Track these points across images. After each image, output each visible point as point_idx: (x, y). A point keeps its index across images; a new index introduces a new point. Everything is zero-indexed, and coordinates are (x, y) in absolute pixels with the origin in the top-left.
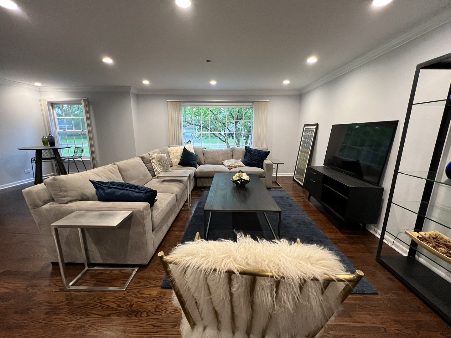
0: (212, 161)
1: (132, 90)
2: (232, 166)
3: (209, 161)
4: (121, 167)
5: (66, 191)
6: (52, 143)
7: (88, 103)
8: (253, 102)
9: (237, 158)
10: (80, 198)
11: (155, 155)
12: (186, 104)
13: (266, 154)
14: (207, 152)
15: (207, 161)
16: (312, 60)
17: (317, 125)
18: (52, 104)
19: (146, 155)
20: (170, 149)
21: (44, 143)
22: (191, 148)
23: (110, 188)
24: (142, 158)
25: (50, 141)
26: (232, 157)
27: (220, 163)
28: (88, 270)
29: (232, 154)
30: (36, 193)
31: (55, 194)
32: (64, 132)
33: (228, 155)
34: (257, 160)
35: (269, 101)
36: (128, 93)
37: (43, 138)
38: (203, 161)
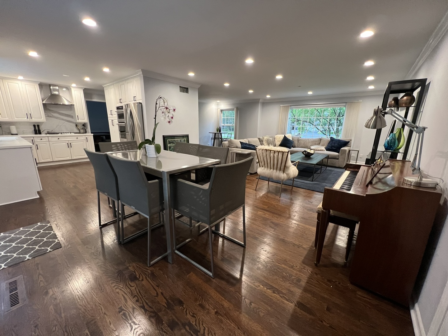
0: (303, 146)
1: (260, 101)
3: (301, 145)
4: (249, 140)
5: (233, 144)
6: (220, 131)
7: (238, 109)
8: (346, 103)
9: (323, 145)
10: (236, 147)
11: (265, 138)
12: (292, 107)
13: (346, 144)
14: (302, 140)
15: (299, 146)
18: (222, 111)
19: (261, 138)
20: (276, 136)
21: (217, 131)
22: (289, 136)
24: (259, 139)
25: (219, 129)
26: (319, 144)
27: (309, 147)
29: (319, 142)
30: (225, 144)
31: (230, 145)
32: (224, 125)
33: (316, 142)
34: (336, 147)
35: (362, 101)
36: (258, 102)
37: (216, 128)
38: (296, 146)
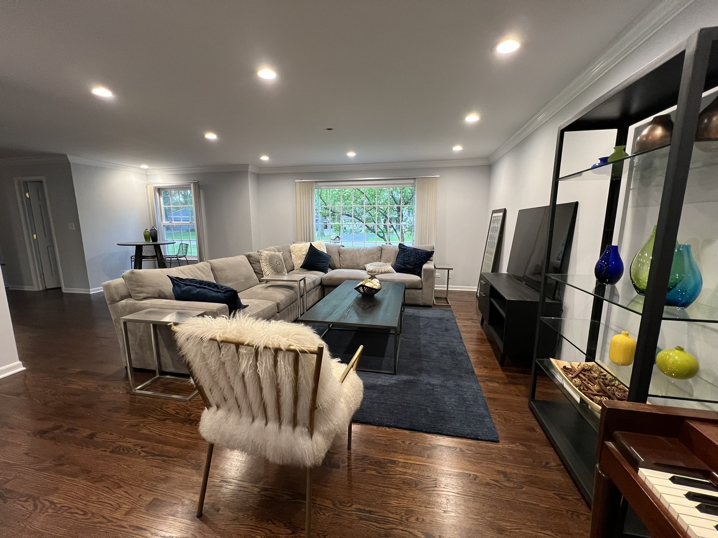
0: (351, 264)
1: (250, 169)
2: (375, 272)
3: (346, 264)
4: (215, 265)
6: (155, 238)
7: (198, 187)
8: (415, 179)
9: (387, 261)
10: (156, 295)
11: (265, 253)
12: (320, 184)
13: (427, 256)
14: (345, 252)
15: (343, 264)
16: (472, 118)
17: (505, 211)
18: (159, 190)
19: (253, 253)
20: (292, 247)
21: (146, 238)
22: (321, 245)
23: (187, 285)
24: (249, 257)
25: (153, 236)
26: (379, 259)
27: (362, 267)
28: (159, 378)
29: (379, 254)
30: (115, 287)
31: (132, 290)
32: (170, 224)
33: (374, 256)
34: (413, 264)
35: (439, 176)
36: (246, 172)
37: (145, 232)
38: (337, 265)
